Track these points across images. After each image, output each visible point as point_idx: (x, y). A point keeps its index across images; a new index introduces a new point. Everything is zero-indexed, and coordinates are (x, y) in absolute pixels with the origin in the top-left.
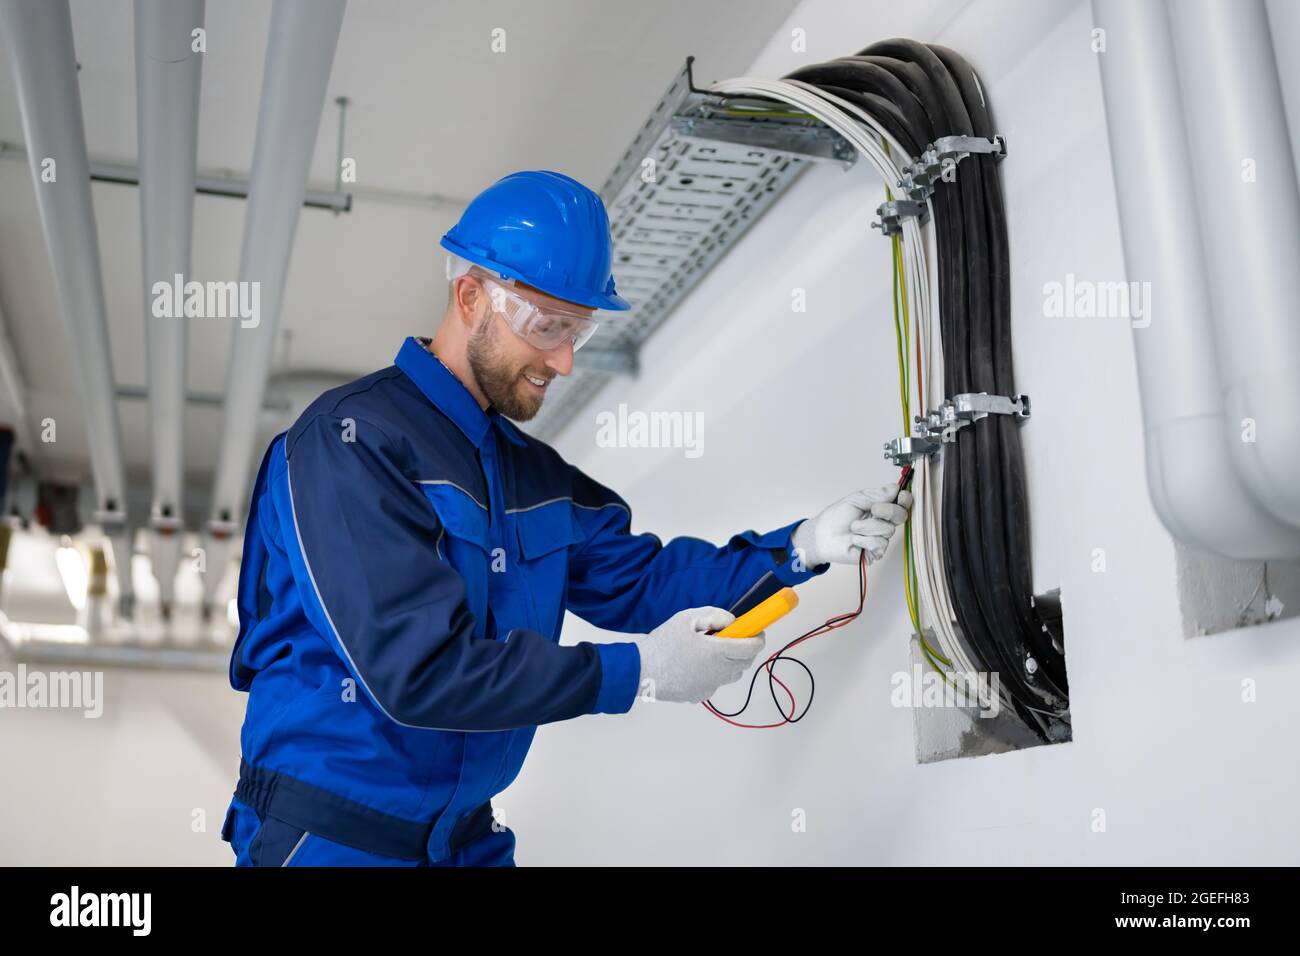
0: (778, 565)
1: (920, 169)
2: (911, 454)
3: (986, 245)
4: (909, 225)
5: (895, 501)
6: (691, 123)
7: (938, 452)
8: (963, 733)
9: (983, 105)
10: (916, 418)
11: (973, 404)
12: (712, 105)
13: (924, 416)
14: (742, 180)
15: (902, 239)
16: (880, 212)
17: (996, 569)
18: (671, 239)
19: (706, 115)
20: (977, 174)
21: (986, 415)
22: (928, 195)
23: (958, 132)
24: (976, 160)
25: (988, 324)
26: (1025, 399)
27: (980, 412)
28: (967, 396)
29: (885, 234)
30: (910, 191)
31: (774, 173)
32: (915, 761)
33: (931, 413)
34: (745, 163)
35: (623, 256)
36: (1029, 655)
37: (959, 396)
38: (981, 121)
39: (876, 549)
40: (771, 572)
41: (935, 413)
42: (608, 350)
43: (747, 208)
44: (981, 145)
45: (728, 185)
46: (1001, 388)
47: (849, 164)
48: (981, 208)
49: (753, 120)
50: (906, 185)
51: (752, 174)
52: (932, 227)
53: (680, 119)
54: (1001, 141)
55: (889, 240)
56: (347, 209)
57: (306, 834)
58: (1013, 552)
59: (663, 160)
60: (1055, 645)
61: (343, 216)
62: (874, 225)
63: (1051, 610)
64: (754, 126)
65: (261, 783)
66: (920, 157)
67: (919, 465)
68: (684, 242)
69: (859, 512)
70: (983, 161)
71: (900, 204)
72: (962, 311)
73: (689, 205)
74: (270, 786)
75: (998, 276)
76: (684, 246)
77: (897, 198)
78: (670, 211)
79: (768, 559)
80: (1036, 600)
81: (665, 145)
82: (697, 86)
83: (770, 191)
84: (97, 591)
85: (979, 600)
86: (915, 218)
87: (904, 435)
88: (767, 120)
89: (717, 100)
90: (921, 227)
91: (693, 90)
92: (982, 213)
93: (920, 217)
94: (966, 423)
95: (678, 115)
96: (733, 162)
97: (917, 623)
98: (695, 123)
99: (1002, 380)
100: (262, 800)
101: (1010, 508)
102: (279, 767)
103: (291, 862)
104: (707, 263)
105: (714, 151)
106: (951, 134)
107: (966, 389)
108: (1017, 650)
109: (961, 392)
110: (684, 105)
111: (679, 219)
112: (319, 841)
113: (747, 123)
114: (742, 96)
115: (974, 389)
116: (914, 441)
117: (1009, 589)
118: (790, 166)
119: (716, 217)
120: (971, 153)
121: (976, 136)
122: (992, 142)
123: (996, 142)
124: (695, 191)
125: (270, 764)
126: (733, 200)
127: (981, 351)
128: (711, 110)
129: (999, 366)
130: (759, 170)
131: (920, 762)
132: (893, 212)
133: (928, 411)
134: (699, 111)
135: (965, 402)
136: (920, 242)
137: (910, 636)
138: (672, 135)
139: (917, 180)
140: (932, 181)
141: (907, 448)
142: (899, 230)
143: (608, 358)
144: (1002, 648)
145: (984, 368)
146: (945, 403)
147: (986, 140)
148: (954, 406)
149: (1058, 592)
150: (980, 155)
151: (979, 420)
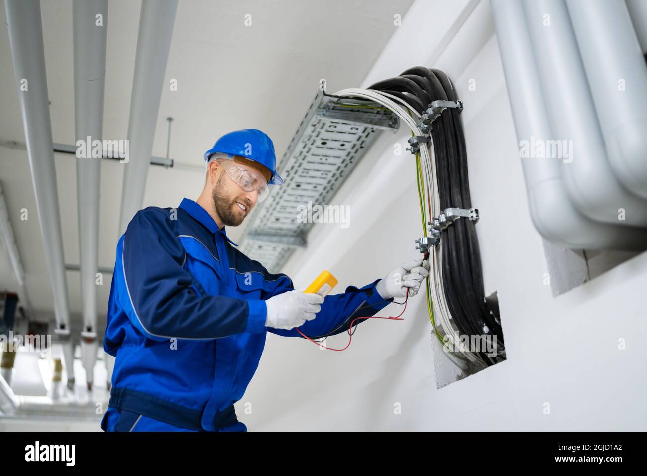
0: (369, 297)
1: (425, 117)
2: (427, 244)
3: (456, 145)
4: (423, 148)
5: (421, 266)
6: (325, 112)
7: (440, 244)
8: (458, 376)
9: (452, 88)
10: (428, 222)
11: (453, 212)
12: (334, 102)
13: (432, 222)
14: (349, 142)
15: (420, 156)
16: (409, 141)
17: (468, 285)
18: (318, 174)
19: (331, 108)
20: (451, 116)
21: (459, 217)
22: (430, 131)
23: (442, 99)
24: (450, 111)
25: (458, 180)
26: (477, 211)
27: (457, 216)
28: (450, 209)
29: (412, 153)
30: (421, 129)
31: (363, 139)
32: (436, 388)
33: (435, 219)
34: (350, 133)
35: (297, 184)
36: (484, 324)
37: (447, 209)
38: (451, 95)
39: (415, 286)
40: (365, 301)
41: (436, 219)
42: (292, 236)
43: (352, 158)
44: (452, 104)
45: (343, 145)
46: (465, 205)
47: (396, 130)
48: (453, 130)
49: (352, 110)
50: (420, 127)
51: (353, 139)
52: (433, 147)
53: (320, 109)
54: (461, 103)
55: (414, 156)
56: (172, 166)
57: (141, 416)
58: (475, 277)
59: (313, 132)
60: (496, 320)
61: (170, 169)
62: (407, 149)
63: (493, 305)
64: (353, 113)
65: (119, 394)
66: (425, 111)
67: (431, 250)
68: (324, 176)
69: (405, 272)
70: (453, 111)
71: (418, 137)
72: (447, 175)
73: (326, 156)
74: (123, 395)
75: (462, 159)
76: (324, 178)
77: (416, 135)
78: (317, 159)
79: (364, 295)
80: (486, 299)
81: (314, 124)
82: (326, 93)
83: (362, 148)
84: (57, 379)
85: (460, 301)
86: (425, 144)
87: (423, 235)
88: (358, 111)
89: (336, 99)
90: (428, 149)
91: (325, 94)
92: (454, 132)
93: (427, 144)
94: (451, 223)
95: (319, 108)
96: (345, 133)
97: (434, 324)
98: (327, 111)
99: (466, 203)
100: (119, 402)
101: (473, 257)
102: (126, 386)
103: (134, 429)
104: (335, 187)
105: (336, 127)
106: (438, 100)
107: (449, 205)
108: (479, 322)
109: (448, 207)
110: (321, 103)
111: (321, 163)
112: (147, 419)
113: (350, 112)
114: (347, 97)
115: (453, 205)
116: (428, 239)
117: (474, 295)
118: (370, 134)
119: (338, 162)
120: (447, 108)
121: (449, 100)
122: (457, 103)
123: (458, 103)
124: (328, 148)
125: (123, 384)
126: (346, 153)
127: (456, 190)
128: (333, 104)
129: (464, 197)
130: (357, 137)
131: (438, 389)
132: (415, 141)
133: (433, 218)
134: (328, 105)
135: (450, 212)
136: (428, 154)
137: (431, 332)
138: (316, 118)
139: (424, 123)
140: (431, 123)
141: (425, 242)
142: (419, 151)
143: (292, 239)
144: (473, 324)
145: (457, 198)
146: (441, 212)
147: (454, 102)
148: (445, 214)
149: (496, 293)
150: (452, 108)
151: (456, 220)
